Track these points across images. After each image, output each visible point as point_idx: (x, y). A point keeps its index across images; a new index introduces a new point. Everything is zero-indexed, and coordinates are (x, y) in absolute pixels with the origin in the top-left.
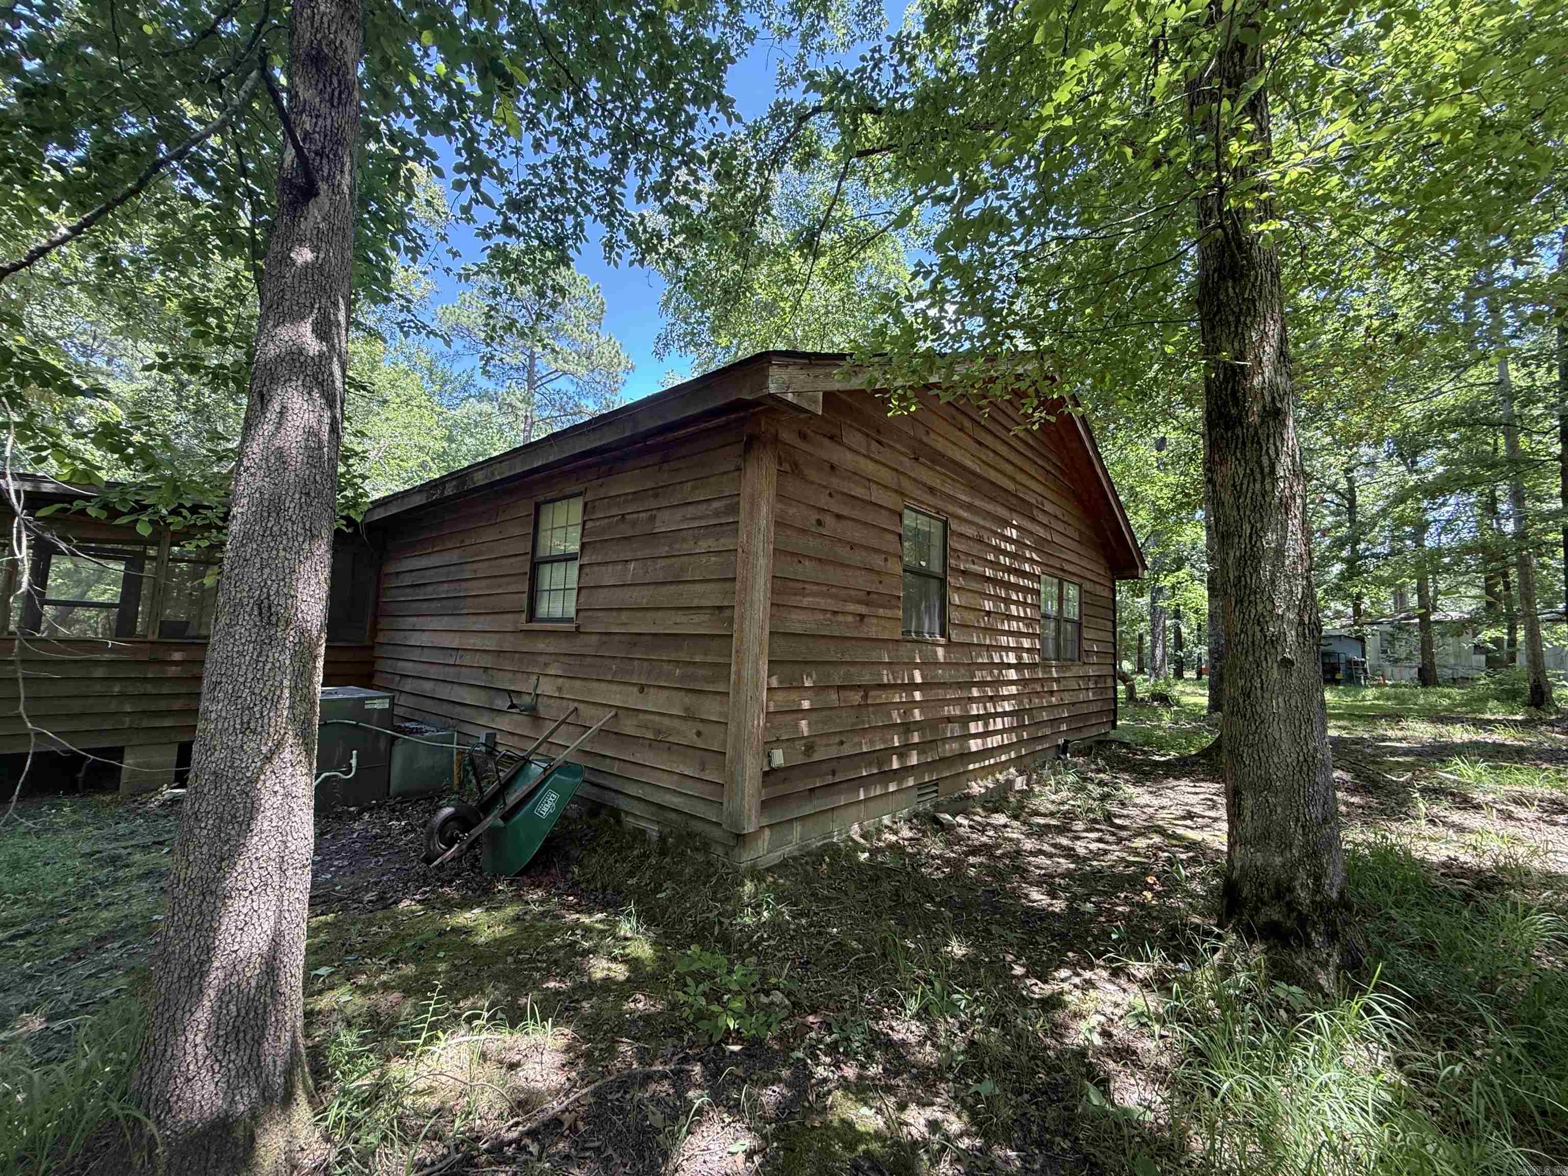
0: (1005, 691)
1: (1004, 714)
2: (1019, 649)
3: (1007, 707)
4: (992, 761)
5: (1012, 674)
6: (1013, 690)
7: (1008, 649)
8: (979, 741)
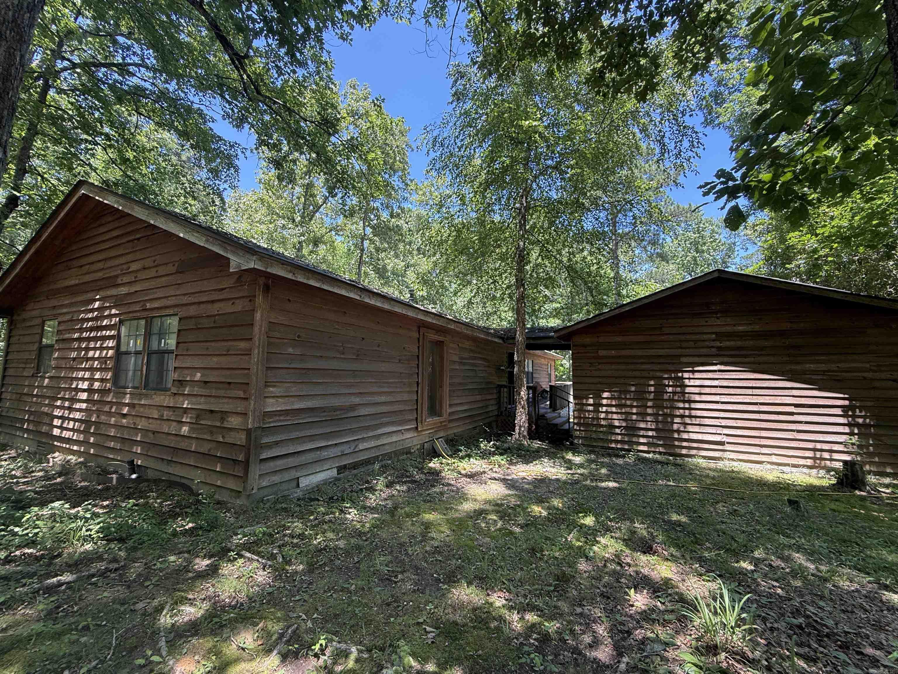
0: (77, 406)
1: (75, 420)
2: (92, 380)
3: (78, 415)
4: (68, 446)
5: (84, 396)
6: (84, 406)
7: (83, 379)
8: (59, 431)
